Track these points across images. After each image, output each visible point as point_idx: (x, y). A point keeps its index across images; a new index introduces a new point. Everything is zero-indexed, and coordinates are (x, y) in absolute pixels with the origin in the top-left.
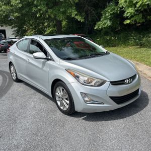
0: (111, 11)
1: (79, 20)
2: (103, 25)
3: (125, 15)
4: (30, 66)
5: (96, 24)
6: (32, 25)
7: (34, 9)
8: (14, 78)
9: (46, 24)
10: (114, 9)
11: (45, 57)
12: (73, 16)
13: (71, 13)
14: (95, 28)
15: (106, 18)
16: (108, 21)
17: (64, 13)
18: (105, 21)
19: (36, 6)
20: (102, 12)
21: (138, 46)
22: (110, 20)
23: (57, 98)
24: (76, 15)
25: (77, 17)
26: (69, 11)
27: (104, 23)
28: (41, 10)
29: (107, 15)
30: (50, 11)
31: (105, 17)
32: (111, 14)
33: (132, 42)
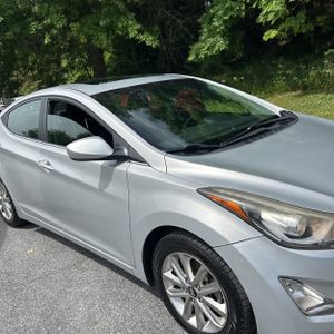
0: (225, 14)
1: (148, 43)
2: (208, 49)
3: (261, 19)
4: (58, 182)
5: (190, 49)
6: (32, 69)
7: (34, 26)
8: (9, 216)
9: (64, 63)
10: (232, 9)
11: (109, 152)
12: (131, 36)
13: (126, 28)
14: (191, 59)
15: (212, 33)
16: (220, 39)
17: (109, 29)
18: (211, 40)
19: (39, 19)
20: (200, 20)
21: (299, 92)
22: (222, 36)
23: (169, 290)
24: (140, 32)
25: (142, 37)
26: (120, 25)
27: (211, 43)
28: (52, 26)
29: (216, 24)
30: (75, 27)
31: (210, 31)
32: (225, 21)
33: (280, 82)
